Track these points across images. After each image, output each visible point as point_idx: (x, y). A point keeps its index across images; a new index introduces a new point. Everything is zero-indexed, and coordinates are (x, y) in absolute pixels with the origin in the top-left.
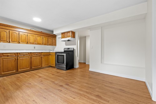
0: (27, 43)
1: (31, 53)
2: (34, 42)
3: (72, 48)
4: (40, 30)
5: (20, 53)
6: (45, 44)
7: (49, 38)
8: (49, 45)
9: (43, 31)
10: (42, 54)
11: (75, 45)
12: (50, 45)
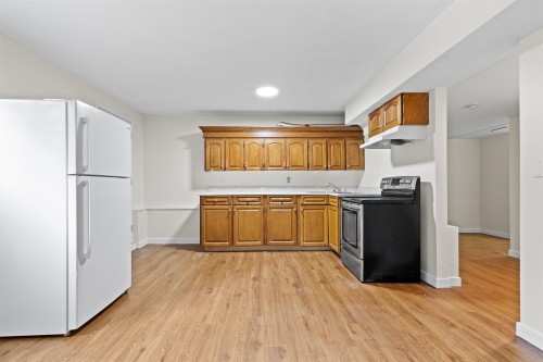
0: (263, 168)
1: (265, 196)
2: (281, 161)
3: (411, 178)
4: (302, 122)
5: (238, 197)
6: (318, 167)
7: (332, 141)
8: (332, 169)
9: (312, 122)
10: (301, 201)
11: (431, 159)
12: (336, 167)
